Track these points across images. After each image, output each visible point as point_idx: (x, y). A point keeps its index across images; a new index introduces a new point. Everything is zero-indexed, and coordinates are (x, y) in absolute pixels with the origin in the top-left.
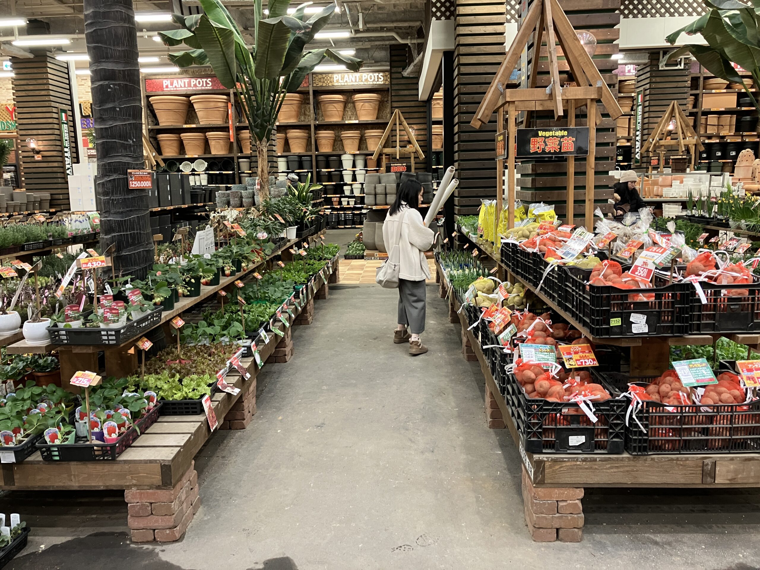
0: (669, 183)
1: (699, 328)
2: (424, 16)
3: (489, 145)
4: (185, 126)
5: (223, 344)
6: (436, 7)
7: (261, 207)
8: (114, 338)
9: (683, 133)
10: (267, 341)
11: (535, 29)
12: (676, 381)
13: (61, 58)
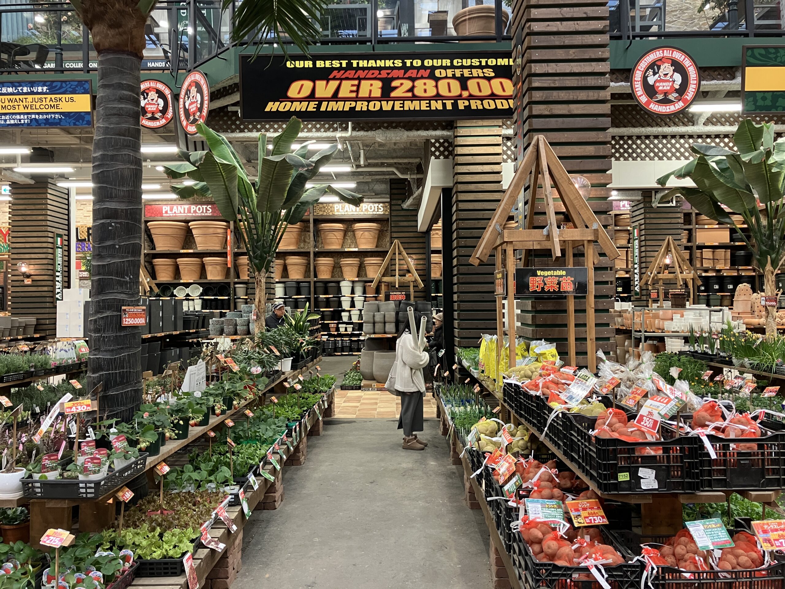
0: (670, 317)
1: (710, 484)
2: (423, 153)
3: (488, 278)
4: (182, 251)
5: (209, 491)
6: (435, 147)
7: (256, 339)
8: (93, 490)
9: (680, 267)
10: (256, 487)
11: (531, 173)
12: (691, 542)
13: (62, 184)
